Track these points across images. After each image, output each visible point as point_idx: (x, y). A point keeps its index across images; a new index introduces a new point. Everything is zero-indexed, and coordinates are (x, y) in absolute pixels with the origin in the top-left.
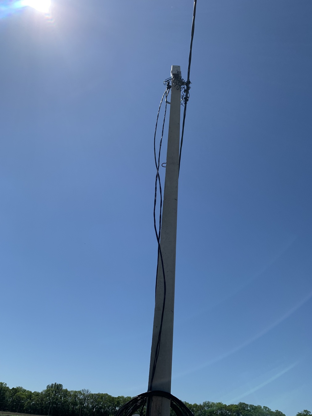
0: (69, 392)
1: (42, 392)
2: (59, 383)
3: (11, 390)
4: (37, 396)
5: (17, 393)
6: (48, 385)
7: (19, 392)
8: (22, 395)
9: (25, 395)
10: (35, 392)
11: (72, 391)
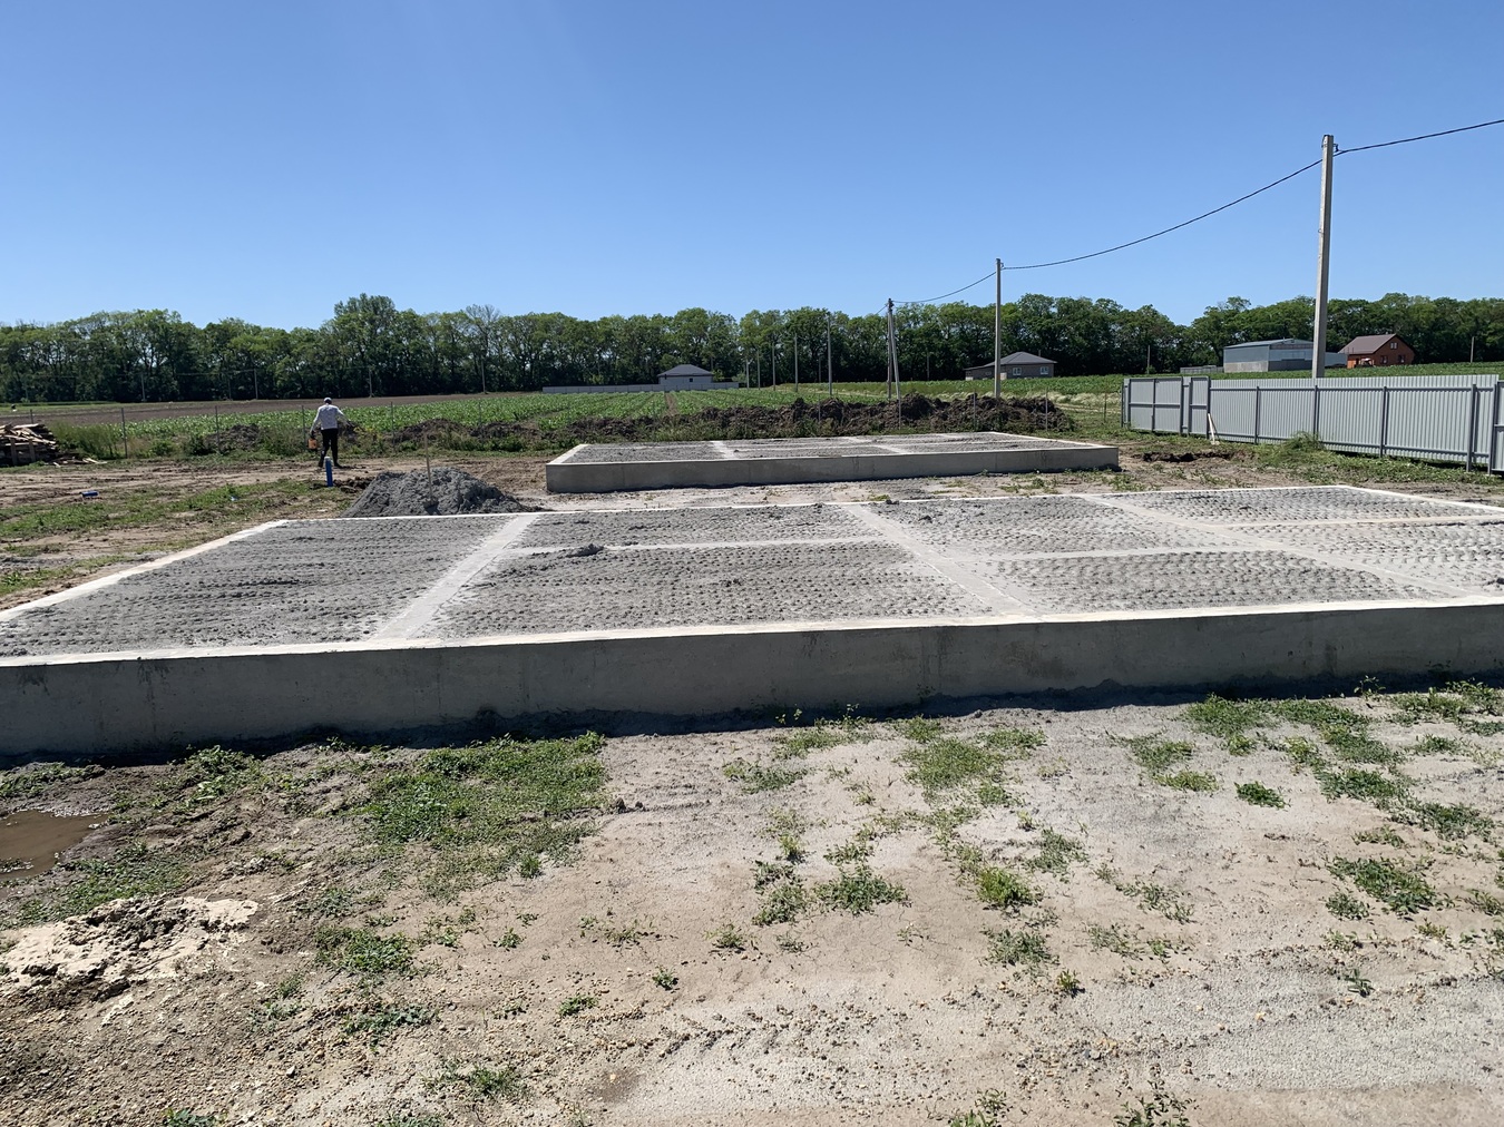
0: (423, 320)
1: (323, 329)
2: (376, 295)
3: (205, 331)
4: (308, 340)
5: (233, 341)
6: (338, 302)
7: (235, 335)
8: (255, 342)
9: (266, 342)
10: (296, 330)
11: (432, 316)
